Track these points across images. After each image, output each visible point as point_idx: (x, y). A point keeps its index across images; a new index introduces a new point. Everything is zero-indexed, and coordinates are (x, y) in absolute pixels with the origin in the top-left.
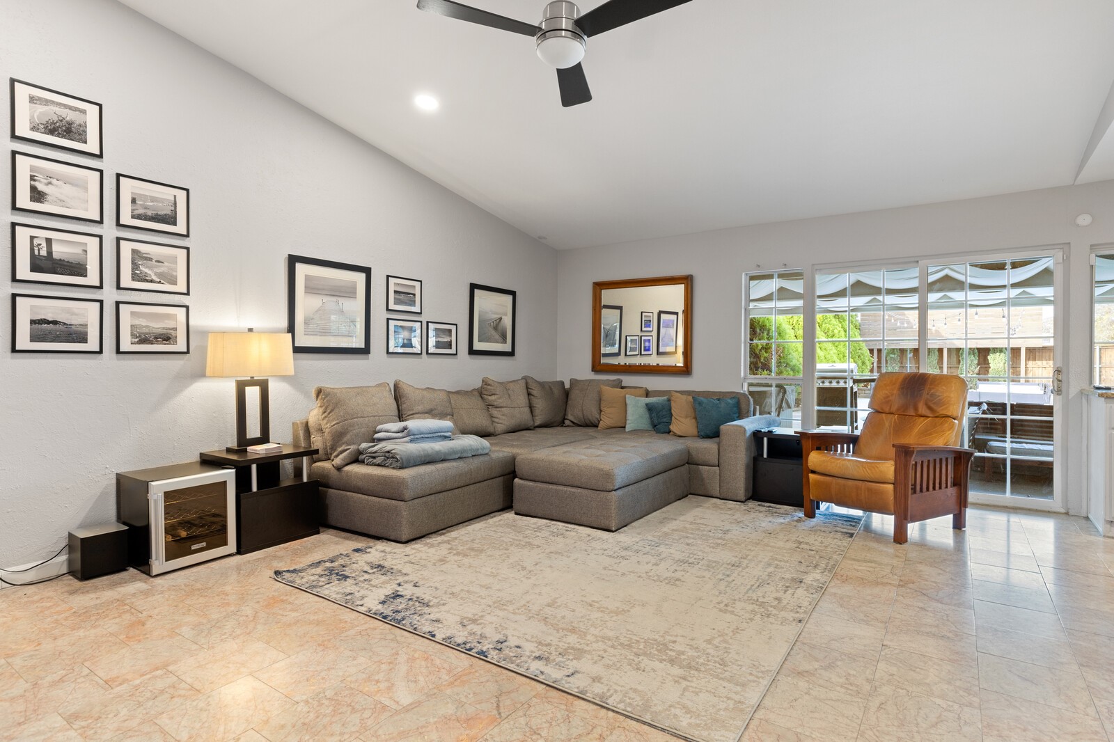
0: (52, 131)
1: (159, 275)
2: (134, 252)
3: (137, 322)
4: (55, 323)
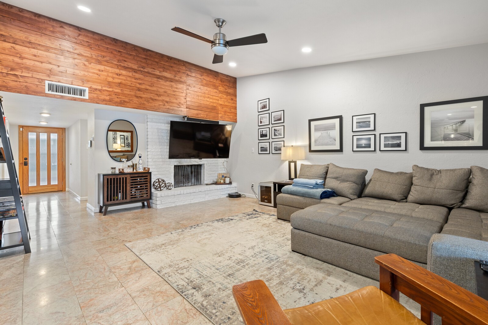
0: (262, 108)
1: (279, 134)
2: (274, 129)
3: (276, 146)
4: (263, 147)
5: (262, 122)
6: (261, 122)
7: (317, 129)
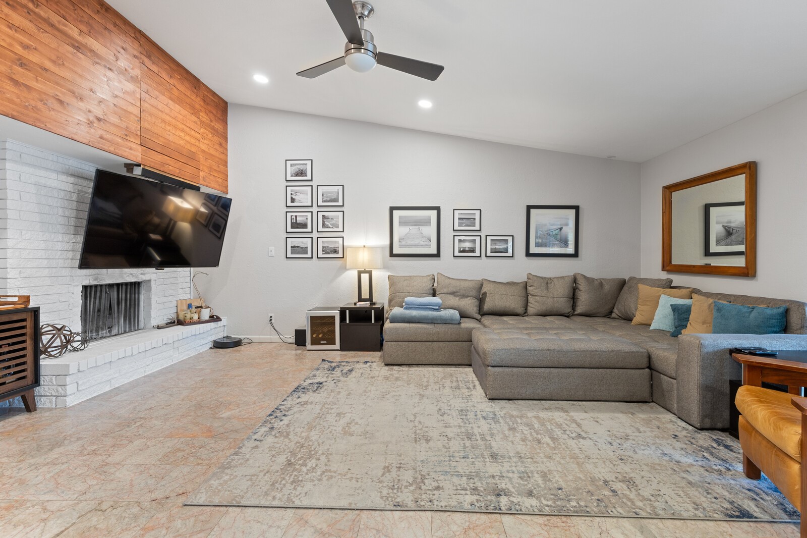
0: (296, 175)
1: (332, 224)
2: (323, 216)
3: (326, 245)
4: (298, 247)
5: (296, 200)
6: (293, 200)
7: (404, 222)
